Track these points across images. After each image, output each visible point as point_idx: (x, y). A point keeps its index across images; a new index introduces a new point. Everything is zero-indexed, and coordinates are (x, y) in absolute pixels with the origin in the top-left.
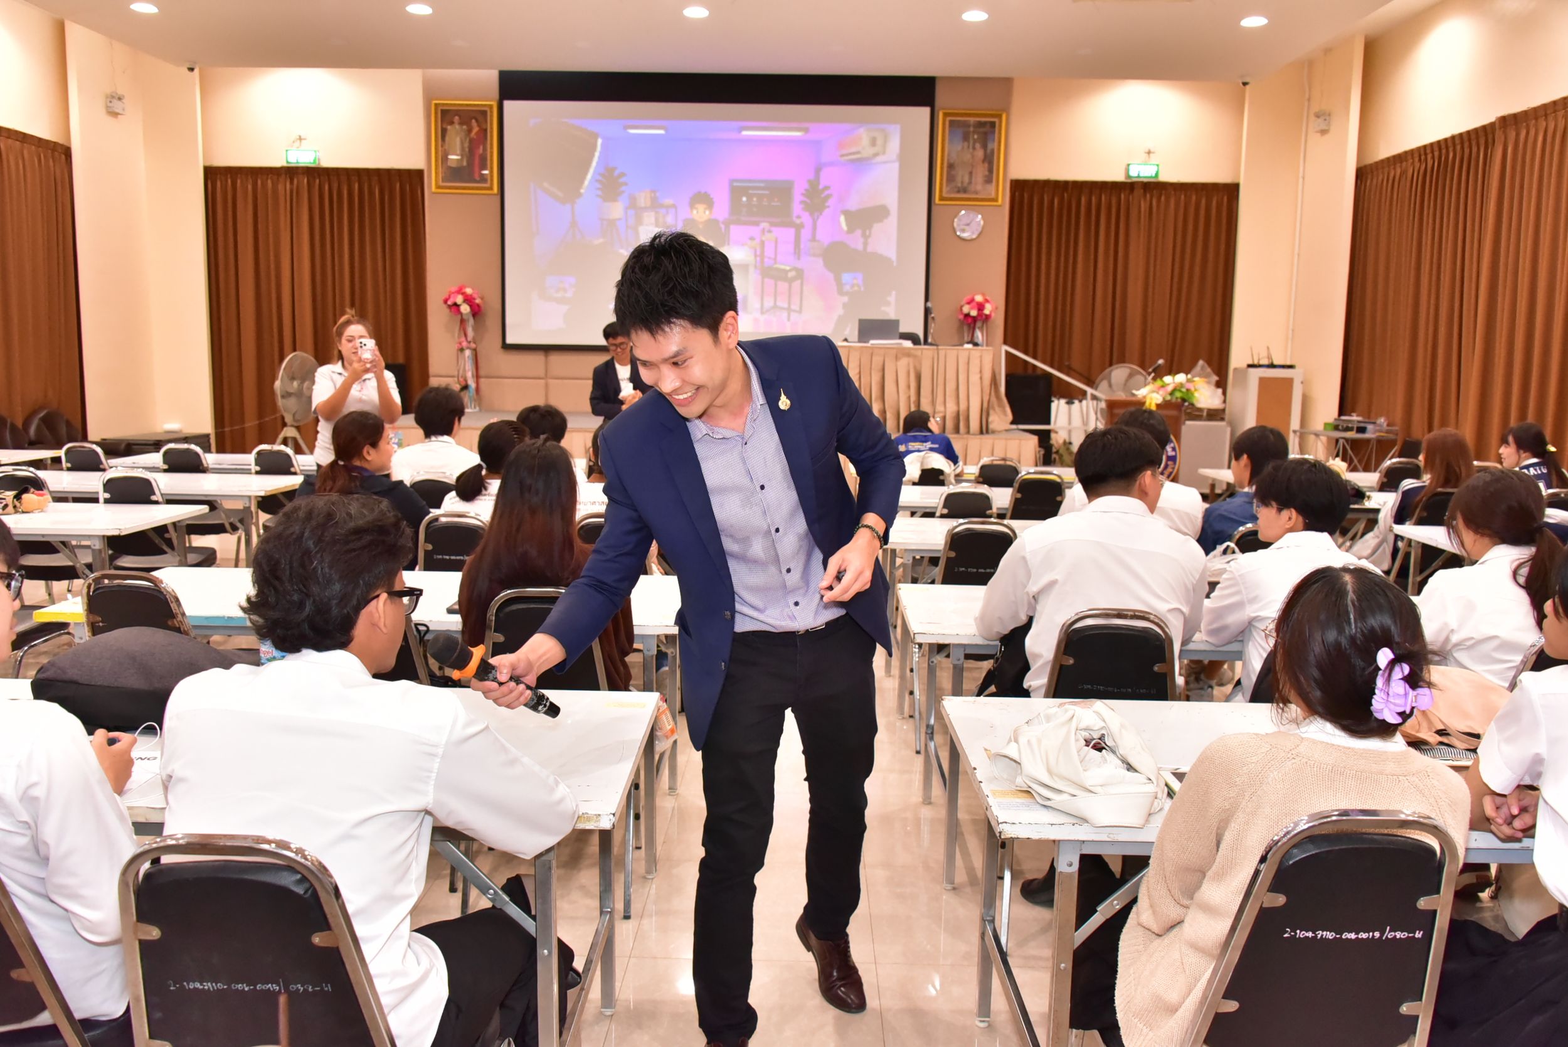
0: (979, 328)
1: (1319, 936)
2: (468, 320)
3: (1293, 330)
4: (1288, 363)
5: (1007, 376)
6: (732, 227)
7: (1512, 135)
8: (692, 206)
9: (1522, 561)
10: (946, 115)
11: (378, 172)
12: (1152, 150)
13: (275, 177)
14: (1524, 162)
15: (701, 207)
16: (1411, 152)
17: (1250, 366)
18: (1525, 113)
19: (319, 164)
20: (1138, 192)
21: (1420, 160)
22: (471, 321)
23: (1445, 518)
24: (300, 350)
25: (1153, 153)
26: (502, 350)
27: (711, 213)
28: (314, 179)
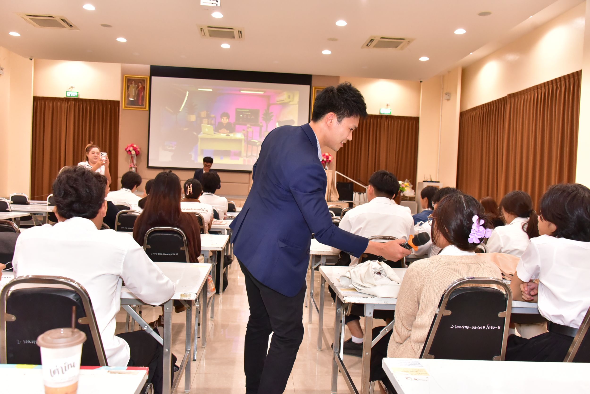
0: (327, 165)
1: (463, 328)
2: (134, 157)
3: (439, 169)
4: (437, 181)
5: (337, 182)
6: (236, 126)
7: (513, 100)
8: (221, 117)
9: (525, 223)
10: (315, 88)
11: (102, 101)
12: (389, 104)
13: (61, 101)
14: (517, 109)
15: (225, 118)
16: (479, 107)
17: (424, 181)
18: (517, 93)
19: (79, 97)
20: (384, 119)
21: (482, 110)
22: (135, 157)
23: (498, 209)
24: (67, 166)
25: (389, 105)
26: (147, 169)
27: (228, 120)
28: (77, 102)
